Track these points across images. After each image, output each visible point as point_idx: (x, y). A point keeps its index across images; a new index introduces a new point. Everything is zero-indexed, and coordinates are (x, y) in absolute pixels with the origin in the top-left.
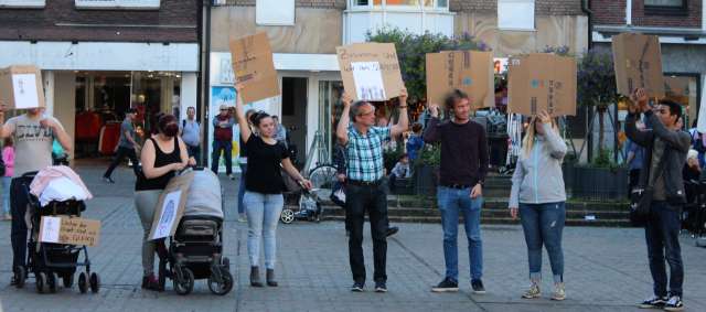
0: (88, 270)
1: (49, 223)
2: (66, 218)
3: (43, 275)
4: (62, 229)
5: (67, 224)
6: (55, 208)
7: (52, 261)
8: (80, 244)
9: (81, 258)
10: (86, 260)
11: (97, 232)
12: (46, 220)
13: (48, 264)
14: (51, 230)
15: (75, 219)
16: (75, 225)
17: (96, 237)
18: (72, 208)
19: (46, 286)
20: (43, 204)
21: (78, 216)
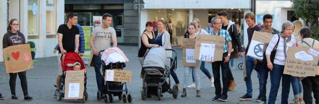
0: (127, 93)
1: (109, 73)
2: (117, 70)
3: (107, 95)
4: (115, 75)
5: (117, 73)
6: (111, 66)
7: (111, 89)
8: (123, 82)
9: (124, 88)
10: (126, 88)
11: (131, 76)
12: (108, 71)
13: (109, 90)
14: (110, 76)
15: (121, 71)
16: (121, 73)
17: (130, 78)
18: (119, 66)
19: (108, 100)
20: (106, 65)
21: (122, 69)
